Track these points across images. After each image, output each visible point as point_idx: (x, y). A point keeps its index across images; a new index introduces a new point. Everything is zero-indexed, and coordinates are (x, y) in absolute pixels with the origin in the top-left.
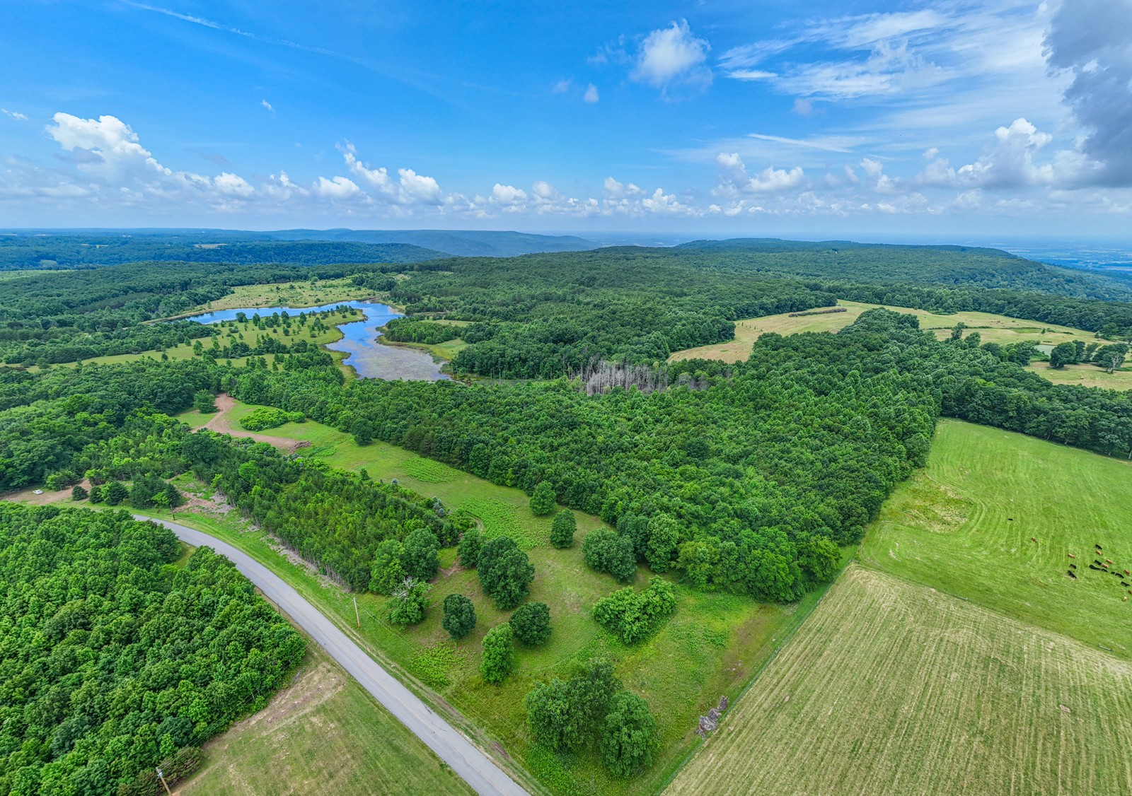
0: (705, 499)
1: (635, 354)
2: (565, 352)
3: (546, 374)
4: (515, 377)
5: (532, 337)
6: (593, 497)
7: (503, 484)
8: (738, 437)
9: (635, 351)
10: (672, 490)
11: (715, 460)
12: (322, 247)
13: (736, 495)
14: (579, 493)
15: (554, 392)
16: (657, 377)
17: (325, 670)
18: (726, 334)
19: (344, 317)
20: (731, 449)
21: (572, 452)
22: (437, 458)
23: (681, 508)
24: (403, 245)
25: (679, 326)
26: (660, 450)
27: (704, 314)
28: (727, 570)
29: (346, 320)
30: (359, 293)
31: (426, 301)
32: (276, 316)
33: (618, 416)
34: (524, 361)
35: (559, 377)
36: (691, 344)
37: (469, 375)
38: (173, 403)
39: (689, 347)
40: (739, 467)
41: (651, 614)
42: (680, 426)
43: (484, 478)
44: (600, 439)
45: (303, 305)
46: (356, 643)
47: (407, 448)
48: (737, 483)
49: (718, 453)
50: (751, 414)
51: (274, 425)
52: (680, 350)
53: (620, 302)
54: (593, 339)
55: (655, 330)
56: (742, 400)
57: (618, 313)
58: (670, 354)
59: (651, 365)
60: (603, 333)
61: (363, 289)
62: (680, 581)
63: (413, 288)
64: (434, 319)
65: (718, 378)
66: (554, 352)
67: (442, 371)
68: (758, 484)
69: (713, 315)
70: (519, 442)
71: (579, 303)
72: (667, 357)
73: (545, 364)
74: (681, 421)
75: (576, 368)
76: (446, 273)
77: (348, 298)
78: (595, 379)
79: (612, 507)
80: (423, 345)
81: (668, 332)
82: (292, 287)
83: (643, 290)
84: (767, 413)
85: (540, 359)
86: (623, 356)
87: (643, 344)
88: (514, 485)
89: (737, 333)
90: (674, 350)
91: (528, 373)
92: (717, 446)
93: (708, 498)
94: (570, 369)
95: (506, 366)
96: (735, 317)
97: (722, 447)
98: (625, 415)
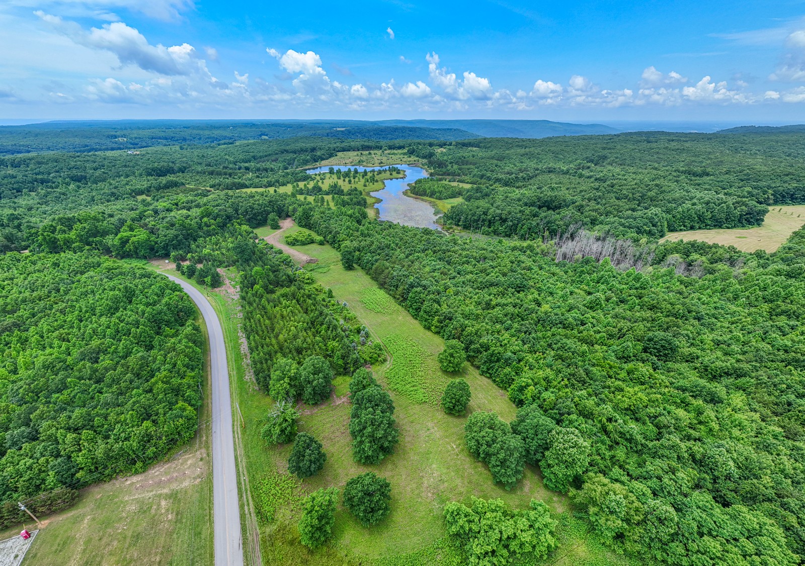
0: (650, 417)
1: (621, 228)
2: (546, 217)
3: (522, 235)
4: (493, 234)
5: (519, 200)
6: (505, 371)
7: (429, 329)
8: (729, 345)
9: (623, 225)
10: (606, 391)
11: (683, 367)
12: (403, 129)
13: (702, 427)
14: (491, 361)
15: (520, 252)
16: (641, 254)
17: (200, 456)
18: (752, 219)
19: (391, 174)
20: (715, 359)
21: (506, 315)
22: (388, 291)
23: (610, 420)
24: (455, 130)
25: (688, 205)
26: (611, 336)
27: (726, 194)
28: (652, 539)
29: (391, 177)
30: (409, 159)
31: (449, 167)
32: (349, 170)
33: (578, 288)
34: (504, 221)
35: (534, 239)
36: (697, 226)
37: (455, 227)
38: (257, 220)
39: (692, 228)
40: (719, 389)
41: (514, 552)
42: (648, 314)
43: (416, 319)
44: (545, 307)
45: (371, 165)
46: (234, 442)
47: (373, 278)
48: (710, 412)
49: (690, 359)
50: (760, 319)
51: (304, 244)
52: (681, 230)
53: (624, 178)
54: (580, 209)
55: (656, 206)
56: (753, 298)
57: (617, 187)
58: (667, 233)
59: (636, 241)
60: (592, 203)
61: (412, 157)
62: (577, 515)
63: (445, 158)
64: (450, 181)
65: (722, 267)
66: (535, 215)
67: (437, 222)
68: (746, 423)
69: (739, 196)
70: (456, 294)
71: (581, 176)
72: (662, 236)
73: (523, 225)
74: (652, 308)
75: (553, 233)
76: (474, 149)
77: (400, 162)
78: (569, 247)
79: (522, 389)
80: (432, 200)
81: (671, 210)
82: (370, 154)
83: (656, 169)
84: (791, 323)
85: (519, 220)
86: (607, 228)
87: (635, 219)
88: (438, 333)
89: (767, 219)
90: (672, 229)
91: (506, 232)
92: (693, 350)
93: (656, 417)
94: (547, 233)
95: (487, 223)
96: (771, 201)
97: (699, 353)
98: (586, 288)
